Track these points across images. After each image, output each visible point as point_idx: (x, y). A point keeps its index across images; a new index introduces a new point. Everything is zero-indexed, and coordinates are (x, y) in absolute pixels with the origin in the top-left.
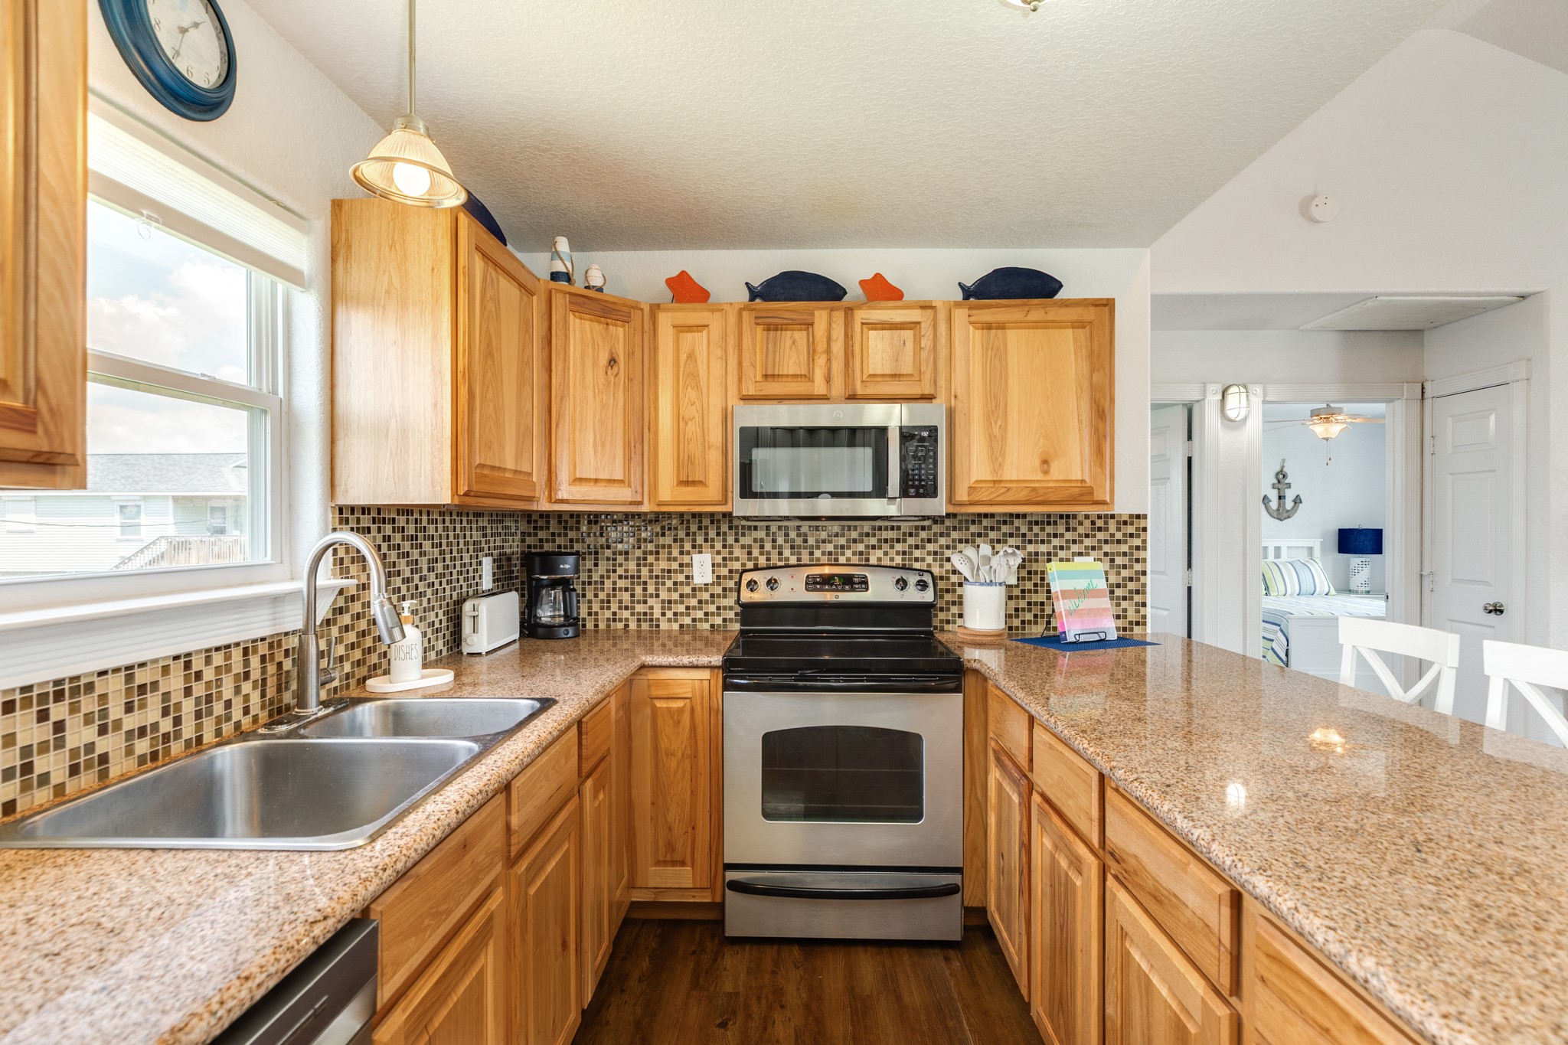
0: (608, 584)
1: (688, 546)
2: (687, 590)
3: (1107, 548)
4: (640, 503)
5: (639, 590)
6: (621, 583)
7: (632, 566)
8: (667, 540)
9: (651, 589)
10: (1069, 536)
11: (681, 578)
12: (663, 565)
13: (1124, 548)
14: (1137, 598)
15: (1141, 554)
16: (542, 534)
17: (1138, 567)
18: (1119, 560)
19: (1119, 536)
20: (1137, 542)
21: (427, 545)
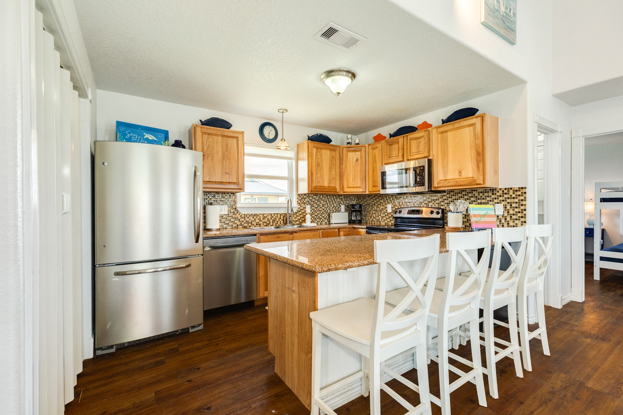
0: (371, 212)
1: (386, 202)
2: (386, 214)
3: (509, 201)
4: (365, 192)
5: (377, 213)
6: (374, 212)
7: (376, 208)
8: (382, 201)
9: (379, 214)
10: (493, 196)
11: (385, 211)
12: (382, 207)
13: (516, 200)
14: (522, 220)
15: (524, 203)
16: (360, 200)
17: (522, 208)
18: (514, 205)
19: (514, 196)
20: (522, 198)
21: (322, 202)
